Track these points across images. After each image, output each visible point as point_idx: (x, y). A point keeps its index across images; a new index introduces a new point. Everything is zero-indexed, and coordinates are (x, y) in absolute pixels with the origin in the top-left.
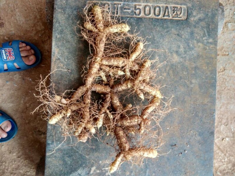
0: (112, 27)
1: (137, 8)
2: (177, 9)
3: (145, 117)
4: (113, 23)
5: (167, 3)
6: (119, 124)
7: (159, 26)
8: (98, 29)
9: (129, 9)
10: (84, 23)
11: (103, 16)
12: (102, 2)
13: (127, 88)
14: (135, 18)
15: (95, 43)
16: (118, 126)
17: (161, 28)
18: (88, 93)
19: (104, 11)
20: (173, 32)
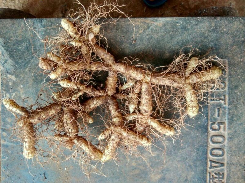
0: (192, 94)
1: (220, 125)
2: (221, 178)
3: (75, 141)
4: (199, 95)
5: (228, 165)
6: (65, 108)
7: (197, 155)
8: (189, 77)
9: (219, 115)
10: (198, 57)
11: (208, 81)
12: (227, 79)
13: (113, 116)
14: (207, 123)
15: (169, 73)
16: (62, 107)
17: (195, 158)
18: (105, 67)
19: (214, 82)
20: (190, 174)
